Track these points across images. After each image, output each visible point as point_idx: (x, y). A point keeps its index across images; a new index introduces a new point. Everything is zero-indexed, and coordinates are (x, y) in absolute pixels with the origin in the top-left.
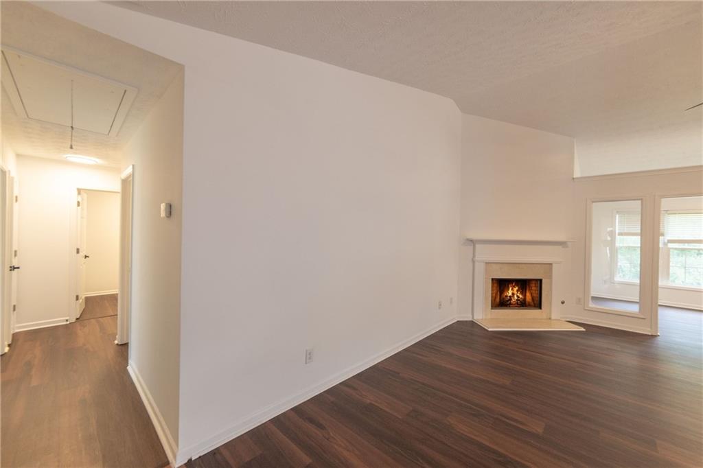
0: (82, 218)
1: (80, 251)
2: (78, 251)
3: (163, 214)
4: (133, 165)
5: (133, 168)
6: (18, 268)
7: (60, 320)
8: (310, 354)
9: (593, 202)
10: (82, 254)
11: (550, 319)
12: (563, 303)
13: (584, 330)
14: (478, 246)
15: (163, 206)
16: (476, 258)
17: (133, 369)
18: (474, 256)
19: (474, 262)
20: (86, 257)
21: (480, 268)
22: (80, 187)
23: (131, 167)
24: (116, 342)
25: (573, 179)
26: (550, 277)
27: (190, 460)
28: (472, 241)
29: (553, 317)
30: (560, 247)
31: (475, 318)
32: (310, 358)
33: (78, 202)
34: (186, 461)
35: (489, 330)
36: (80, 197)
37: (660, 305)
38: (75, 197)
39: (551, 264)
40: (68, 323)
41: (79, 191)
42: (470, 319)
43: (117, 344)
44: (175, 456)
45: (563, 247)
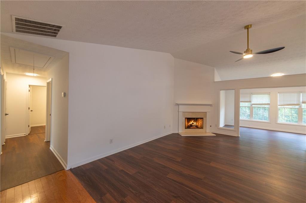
0: (30, 96)
1: (30, 108)
2: (29, 108)
3: (63, 96)
4: (52, 78)
5: (52, 80)
6: (8, 114)
7: (22, 134)
8: (112, 140)
9: (220, 90)
10: (30, 109)
11: (206, 132)
12: (211, 126)
13: (215, 135)
14: (180, 106)
15: (63, 93)
16: (179, 111)
17: (52, 148)
18: (179, 110)
19: (178, 112)
20: (31, 111)
21: (181, 114)
22: (30, 85)
23: (51, 79)
24: (45, 141)
25: (214, 82)
26: (206, 117)
27: (71, 169)
28: (178, 104)
29: (207, 132)
30: (209, 106)
31: (179, 132)
32: (111, 142)
33: (29, 90)
34: (70, 169)
35: (182, 136)
36: (30, 88)
37: (240, 127)
38: (28, 88)
39: (206, 112)
40: (25, 135)
41: (30, 86)
42: (177, 133)
43: (45, 142)
44: (66, 167)
45: (211, 106)
